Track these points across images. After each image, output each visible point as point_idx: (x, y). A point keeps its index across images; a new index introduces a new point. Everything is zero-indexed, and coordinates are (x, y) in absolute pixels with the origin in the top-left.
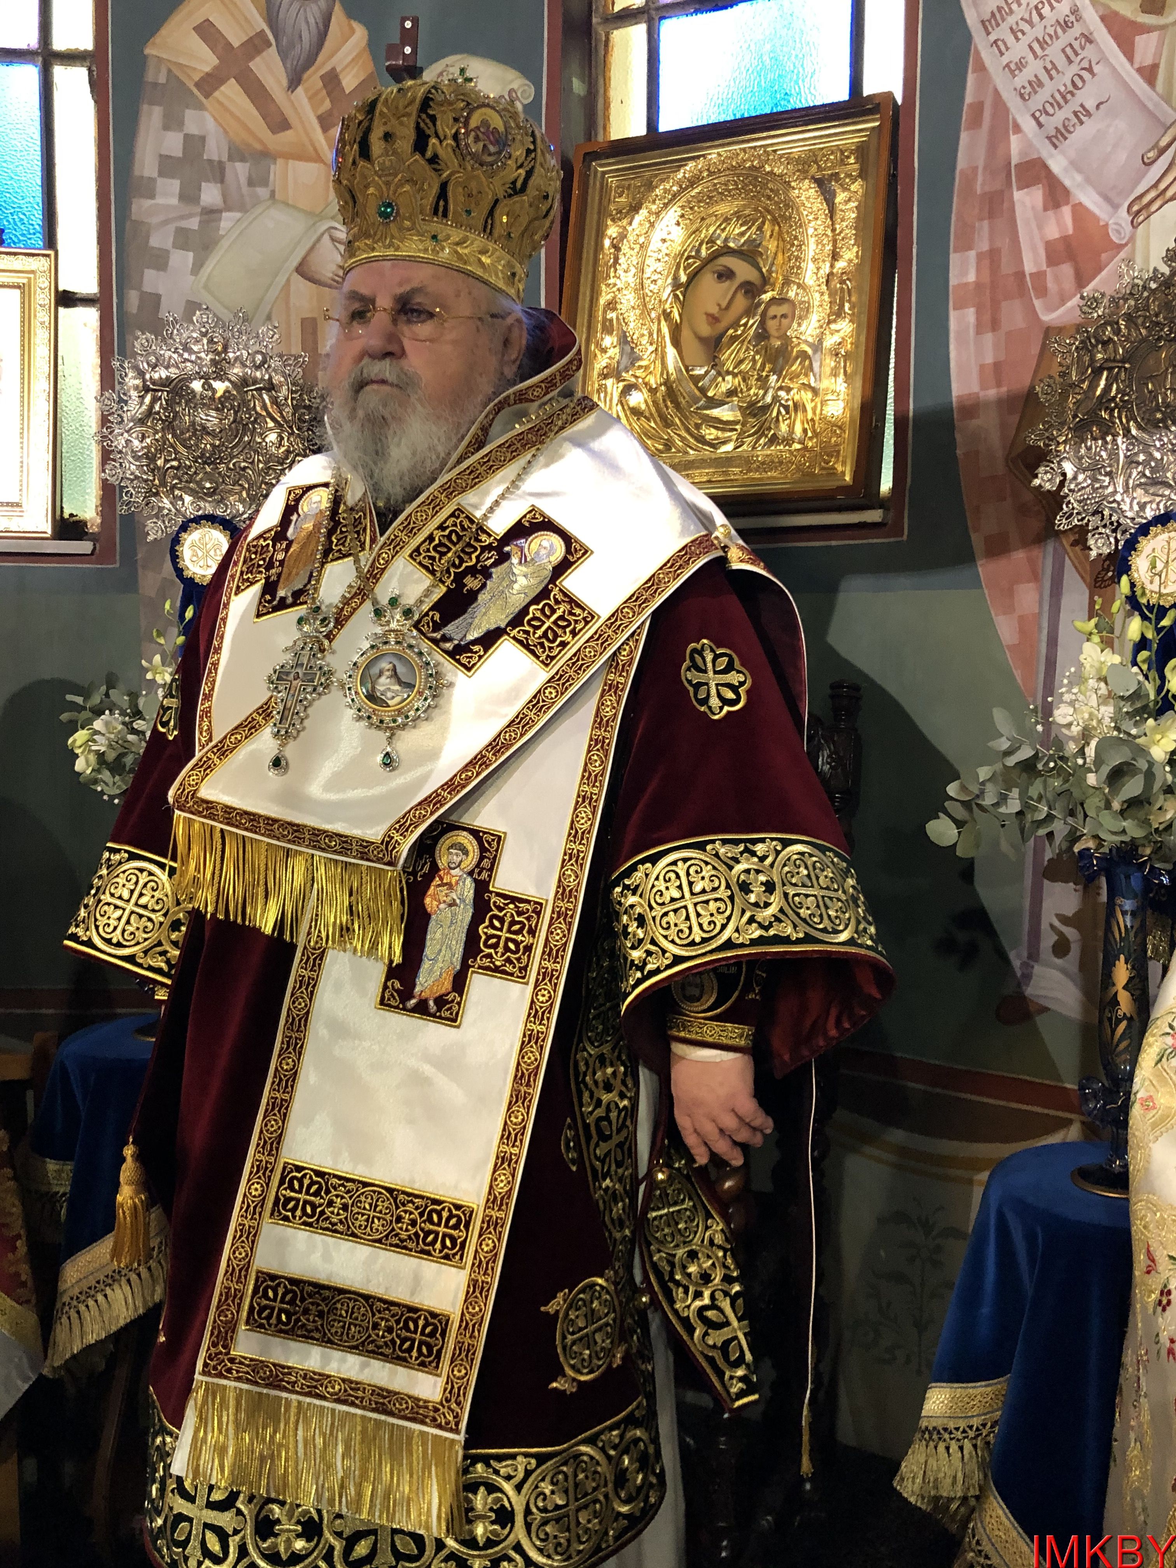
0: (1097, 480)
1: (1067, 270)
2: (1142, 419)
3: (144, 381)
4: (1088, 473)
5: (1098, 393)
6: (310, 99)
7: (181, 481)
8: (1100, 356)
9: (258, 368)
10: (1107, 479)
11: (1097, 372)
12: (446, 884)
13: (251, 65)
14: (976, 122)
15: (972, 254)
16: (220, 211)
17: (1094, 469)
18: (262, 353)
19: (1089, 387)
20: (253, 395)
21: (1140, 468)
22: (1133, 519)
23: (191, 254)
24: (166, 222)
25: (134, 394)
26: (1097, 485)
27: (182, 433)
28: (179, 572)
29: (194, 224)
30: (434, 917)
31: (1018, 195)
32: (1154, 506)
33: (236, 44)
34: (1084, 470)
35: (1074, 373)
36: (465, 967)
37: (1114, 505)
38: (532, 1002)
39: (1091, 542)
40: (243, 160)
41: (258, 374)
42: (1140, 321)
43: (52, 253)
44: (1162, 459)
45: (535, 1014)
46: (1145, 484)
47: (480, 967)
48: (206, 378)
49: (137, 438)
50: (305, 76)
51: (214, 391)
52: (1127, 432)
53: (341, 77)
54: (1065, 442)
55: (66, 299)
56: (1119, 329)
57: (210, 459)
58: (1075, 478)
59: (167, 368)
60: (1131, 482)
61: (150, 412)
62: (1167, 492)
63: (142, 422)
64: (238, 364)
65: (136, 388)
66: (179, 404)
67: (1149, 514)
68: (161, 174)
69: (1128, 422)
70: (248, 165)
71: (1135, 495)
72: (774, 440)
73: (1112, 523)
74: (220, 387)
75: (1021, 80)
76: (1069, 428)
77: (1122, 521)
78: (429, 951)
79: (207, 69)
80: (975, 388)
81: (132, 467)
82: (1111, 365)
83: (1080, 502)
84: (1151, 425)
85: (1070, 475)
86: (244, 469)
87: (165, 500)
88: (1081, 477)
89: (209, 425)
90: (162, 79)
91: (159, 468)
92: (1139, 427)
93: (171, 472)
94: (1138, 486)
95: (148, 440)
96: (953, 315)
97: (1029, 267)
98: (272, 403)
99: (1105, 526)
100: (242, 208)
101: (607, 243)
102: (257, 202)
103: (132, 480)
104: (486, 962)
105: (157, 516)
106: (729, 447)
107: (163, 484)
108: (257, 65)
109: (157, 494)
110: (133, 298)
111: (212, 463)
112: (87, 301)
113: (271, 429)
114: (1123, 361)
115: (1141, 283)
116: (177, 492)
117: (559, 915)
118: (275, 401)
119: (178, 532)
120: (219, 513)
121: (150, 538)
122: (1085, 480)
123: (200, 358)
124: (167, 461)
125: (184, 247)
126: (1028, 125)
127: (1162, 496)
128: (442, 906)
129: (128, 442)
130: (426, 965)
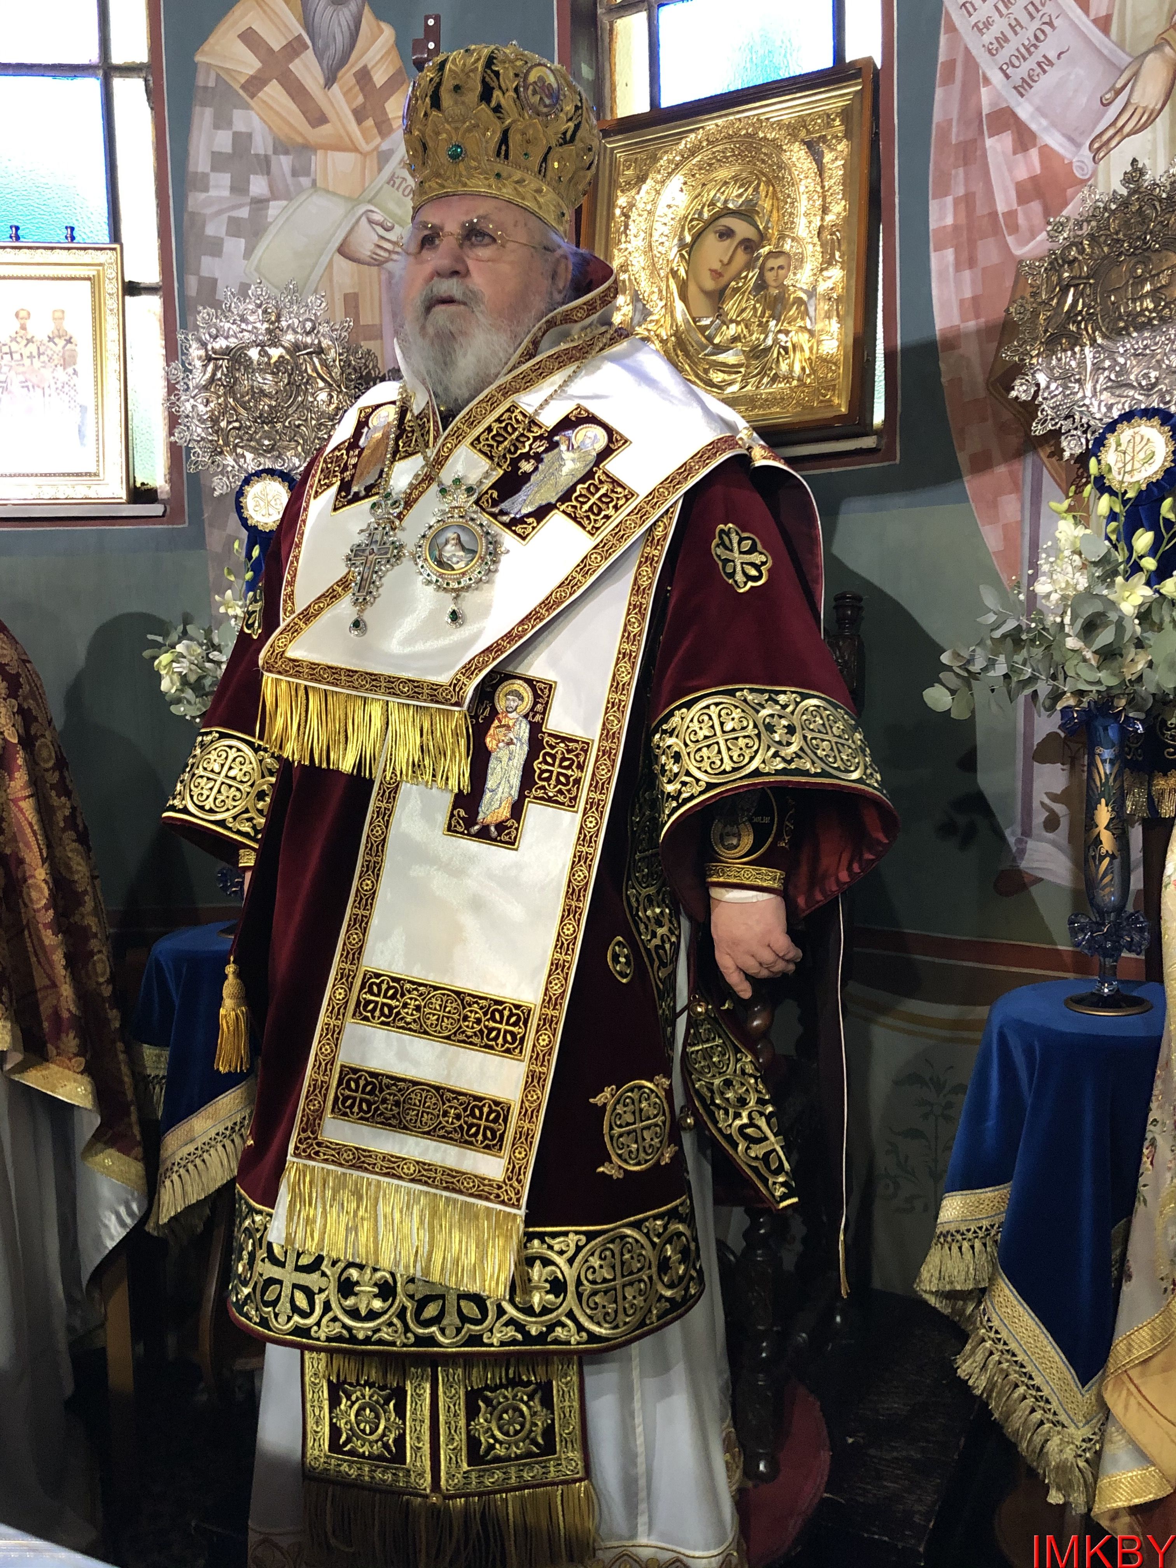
0: (1068, 388)
1: (1036, 207)
2: (1107, 329)
3: (207, 351)
4: (1059, 382)
5: (1066, 308)
6: (345, 94)
7: (242, 440)
8: (1066, 275)
9: (308, 333)
10: (1077, 386)
11: (1065, 291)
12: (504, 726)
13: (290, 66)
14: (949, 79)
15: (949, 200)
16: (268, 200)
17: (1065, 378)
18: (311, 320)
19: (1058, 303)
20: (305, 360)
21: (1106, 373)
22: (1101, 420)
23: (243, 241)
24: (219, 213)
25: (198, 364)
26: (1068, 392)
27: (243, 396)
28: (244, 521)
29: (244, 213)
30: (494, 755)
31: (989, 142)
32: (1120, 406)
33: (276, 47)
34: (1056, 380)
35: (1044, 293)
36: (522, 797)
37: (1084, 409)
38: (582, 827)
39: (1064, 444)
40: (286, 152)
41: (309, 340)
42: (1102, 239)
43: (117, 246)
44: (1126, 364)
45: (584, 838)
46: (1111, 387)
47: (535, 798)
48: (262, 345)
49: (202, 403)
50: (340, 74)
51: (270, 358)
52: (1093, 342)
53: (372, 73)
54: (1038, 355)
55: (132, 289)
56: (1084, 249)
57: (268, 419)
58: (1048, 387)
59: (227, 338)
60: (1098, 387)
61: (212, 379)
62: (1131, 393)
63: (206, 388)
64: (290, 331)
65: (200, 358)
66: (239, 370)
67: (1115, 414)
68: (214, 169)
69: (1094, 332)
70: (291, 157)
71: (1102, 398)
72: (775, 379)
73: (1082, 426)
74: (275, 353)
75: (988, 37)
76: (1042, 343)
77: (1092, 423)
78: (490, 783)
79: (251, 72)
80: (956, 321)
81: (199, 430)
82: (1077, 282)
83: (1053, 408)
84: (1116, 333)
85: (1043, 385)
86: (299, 426)
87: (229, 458)
88: (1053, 386)
89: (265, 387)
90: (211, 84)
91: (222, 429)
92: (1104, 336)
93: (234, 433)
94: (1105, 389)
95: (212, 405)
96: (934, 257)
97: (1001, 207)
98: (321, 365)
99: (1076, 429)
100: (288, 197)
101: (618, 212)
102: (300, 190)
103: (199, 442)
104: (540, 793)
105: (222, 473)
106: (735, 388)
107: (227, 444)
108: (296, 67)
109: (221, 453)
110: (192, 283)
111: (270, 422)
112: (151, 290)
113: (321, 389)
114: (1088, 277)
115: (1101, 205)
116: (239, 450)
117: (604, 752)
118: (324, 363)
119: (242, 486)
120: (277, 467)
121: (216, 494)
122: (1057, 388)
123: (255, 328)
124: (229, 423)
125: (237, 235)
126: (996, 77)
127: (1127, 396)
128: (501, 745)
129: (193, 407)
130: (488, 795)
